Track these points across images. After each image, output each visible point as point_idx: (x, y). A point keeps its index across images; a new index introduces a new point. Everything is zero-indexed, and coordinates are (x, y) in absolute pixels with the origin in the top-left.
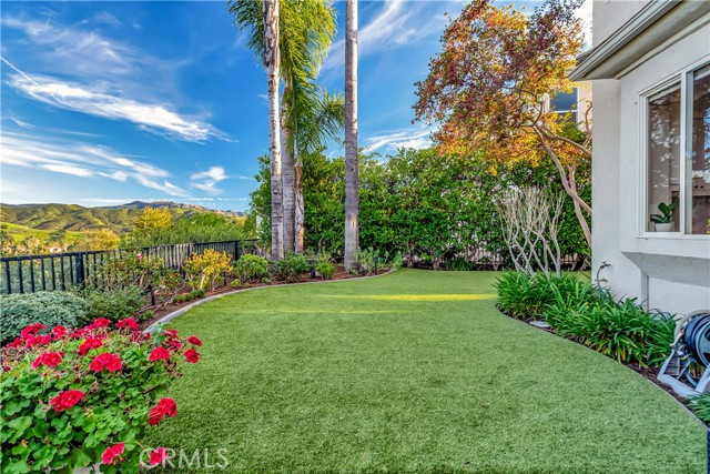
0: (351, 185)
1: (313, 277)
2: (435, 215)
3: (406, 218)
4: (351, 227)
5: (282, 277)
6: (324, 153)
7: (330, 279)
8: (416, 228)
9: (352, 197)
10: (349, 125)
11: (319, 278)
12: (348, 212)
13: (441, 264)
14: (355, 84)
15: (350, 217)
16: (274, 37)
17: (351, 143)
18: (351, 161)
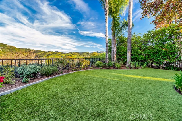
0: (129, 43)
1: (115, 68)
2: (160, 51)
3: (148, 52)
4: (129, 55)
5: (105, 67)
6: (124, 36)
7: (119, 69)
8: (152, 55)
9: (129, 47)
10: (129, 26)
11: (116, 68)
12: (128, 51)
13: (163, 67)
14: (131, 14)
15: (128, 52)
16: (107, 7)
17: (129, 31)
18: (129, 36)
